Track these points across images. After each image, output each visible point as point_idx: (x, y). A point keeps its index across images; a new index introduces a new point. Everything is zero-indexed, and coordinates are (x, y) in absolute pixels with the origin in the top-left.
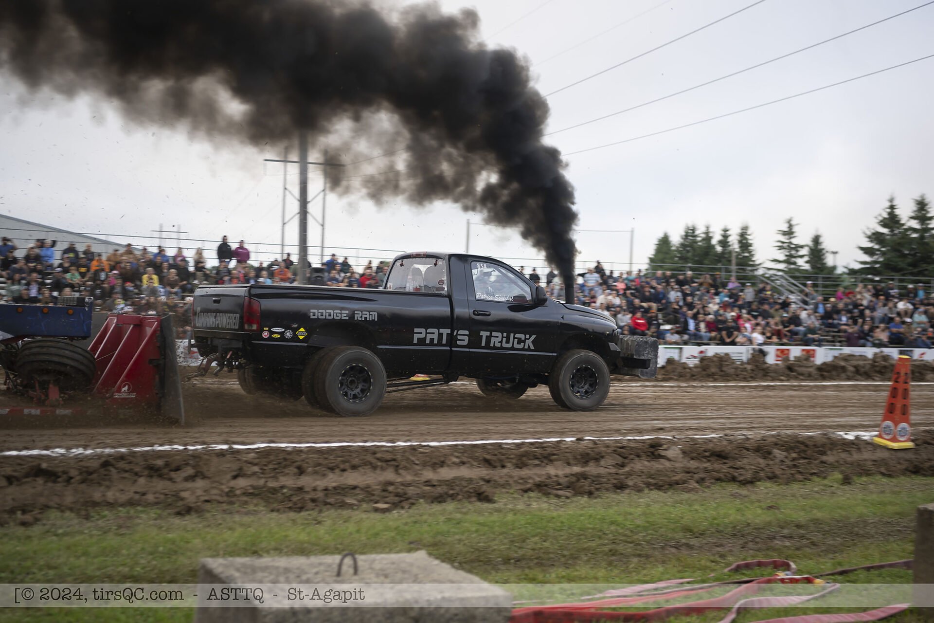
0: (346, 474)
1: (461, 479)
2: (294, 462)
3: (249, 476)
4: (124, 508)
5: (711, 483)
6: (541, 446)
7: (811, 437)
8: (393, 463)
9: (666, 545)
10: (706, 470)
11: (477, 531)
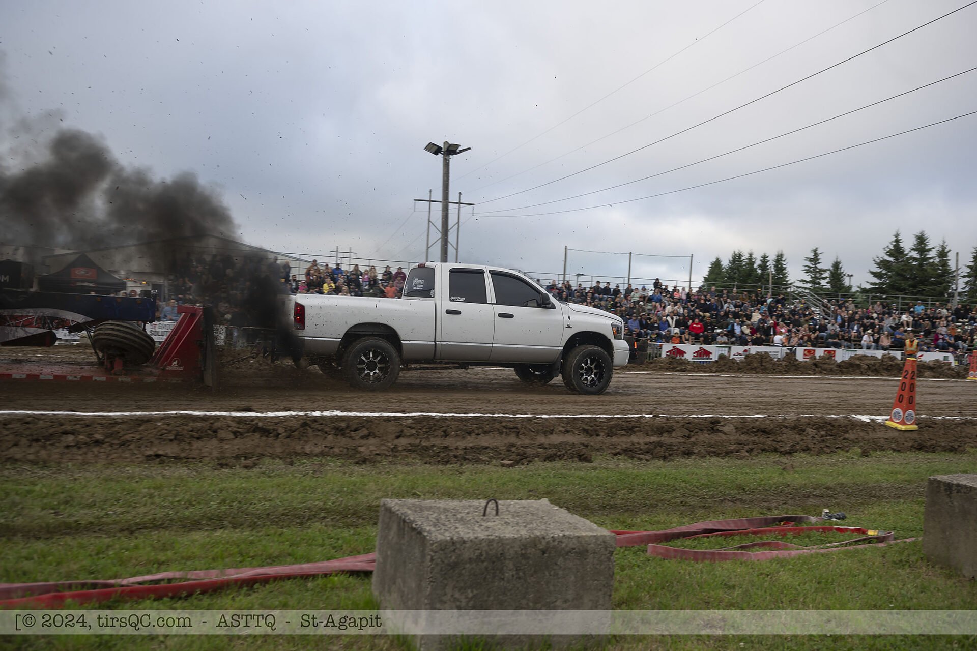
1: (567, 443)
2: (441, 427)
3: (408, 437)
4: (318, 457)
5: (758, 452)
6: (627, 420)
7: (835, 419)
9: (725, 499)
10: (754, 442)
11: (579, 484)
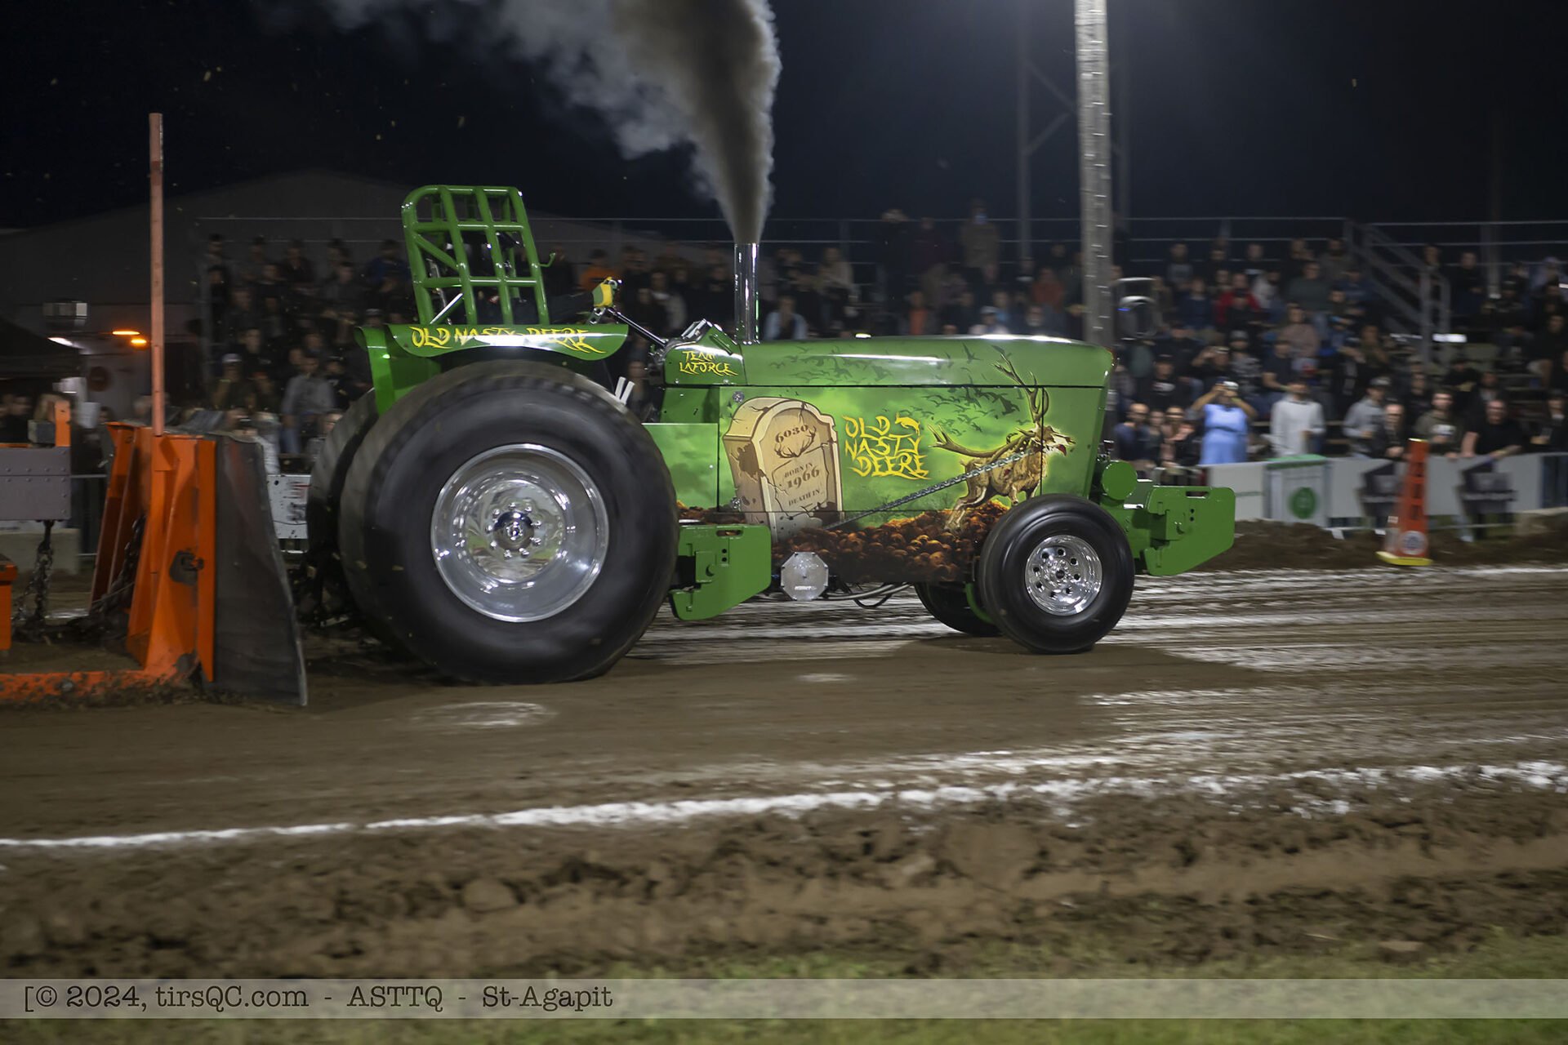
0: (1296, 859)
2: (1166, 832)
3: (1064, 870)
8: (1415, 829)
